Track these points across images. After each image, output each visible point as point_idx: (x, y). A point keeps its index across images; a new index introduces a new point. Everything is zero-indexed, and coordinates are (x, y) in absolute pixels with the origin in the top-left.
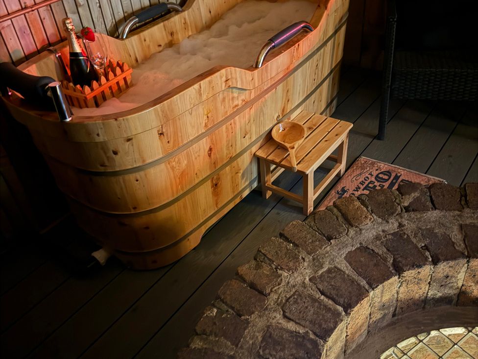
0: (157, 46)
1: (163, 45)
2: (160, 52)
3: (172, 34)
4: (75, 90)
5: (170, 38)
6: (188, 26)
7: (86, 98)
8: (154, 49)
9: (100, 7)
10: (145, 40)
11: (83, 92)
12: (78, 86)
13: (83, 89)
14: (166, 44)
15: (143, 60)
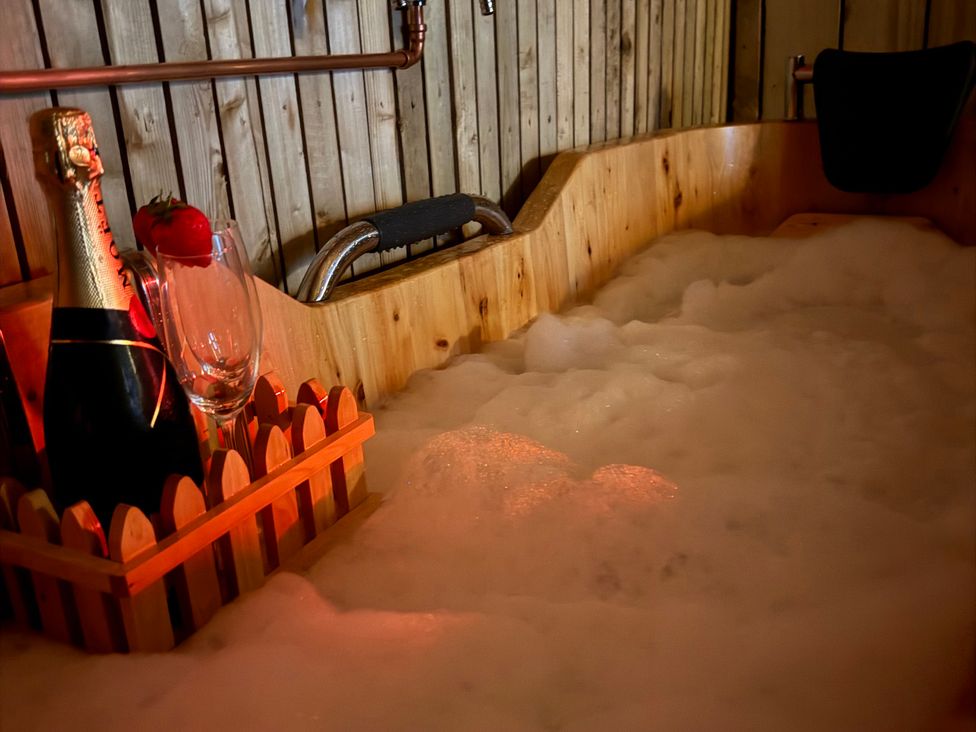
0: (432, 345)
1: (452, 340)
2: (442, 367)
3: (483, 307)
4: (55, 535)
5: (475, 318)
6: (528, 284)
7: (119, 583)
8: (423, 356)
9: (224, 169)
10: (396, 318)
11: (105, 545)
12: (81, 512)
13: (106, 527)
14: (461, 339)
15: (382, 395)
